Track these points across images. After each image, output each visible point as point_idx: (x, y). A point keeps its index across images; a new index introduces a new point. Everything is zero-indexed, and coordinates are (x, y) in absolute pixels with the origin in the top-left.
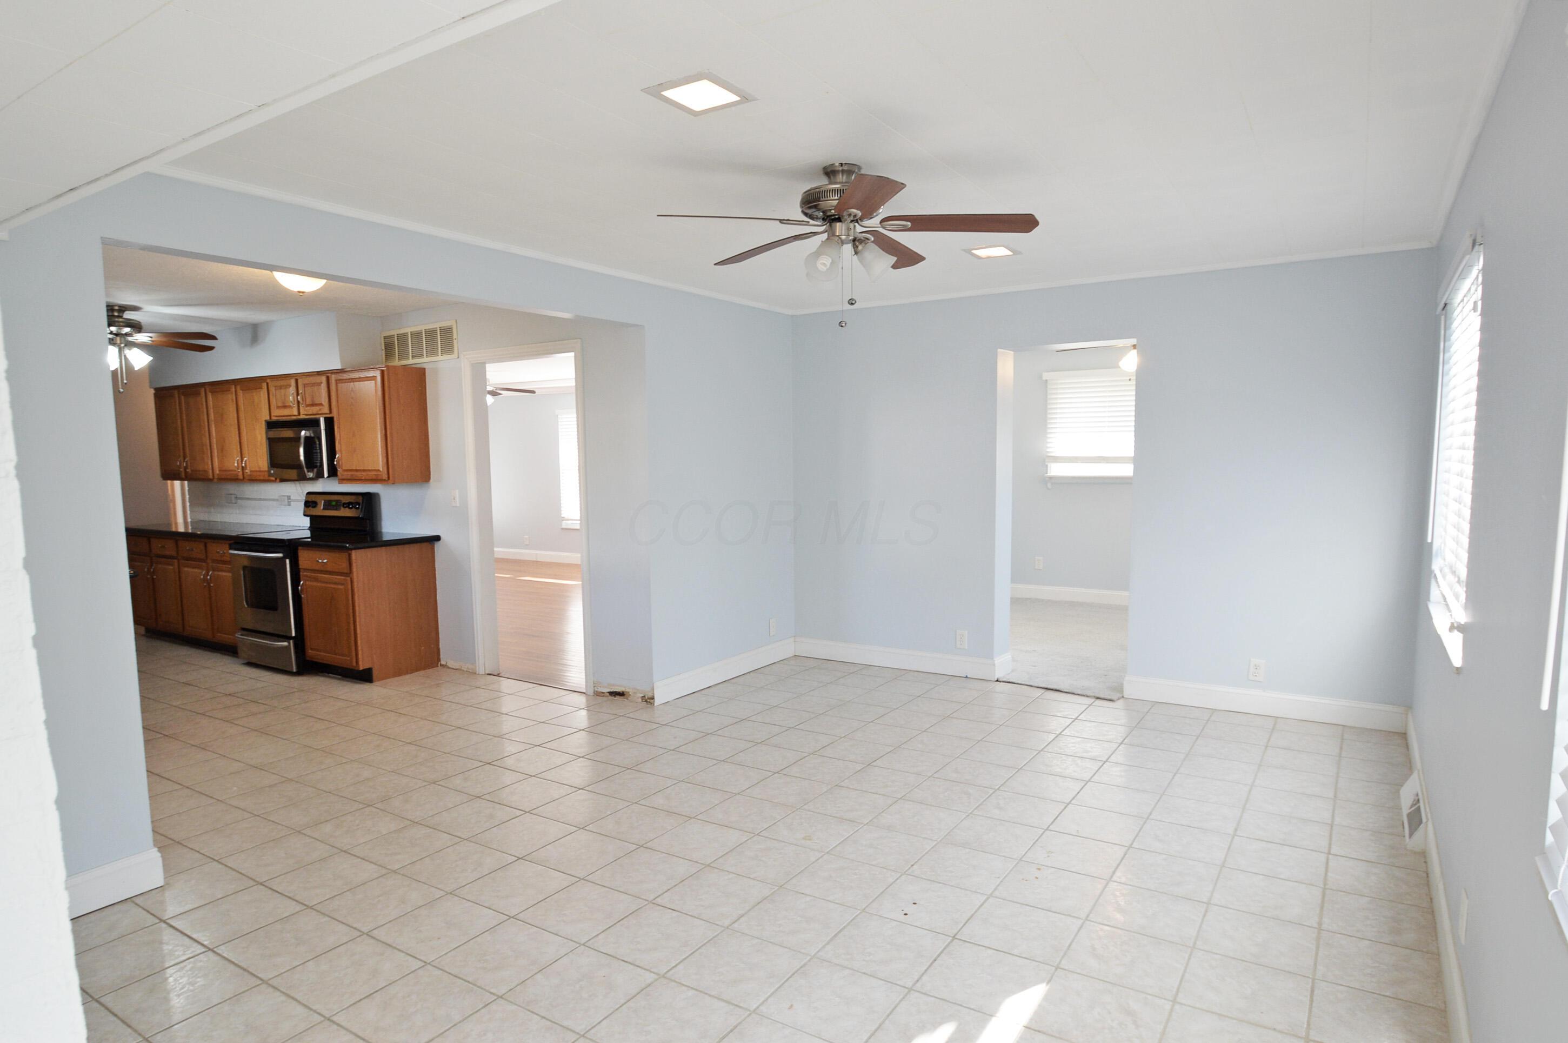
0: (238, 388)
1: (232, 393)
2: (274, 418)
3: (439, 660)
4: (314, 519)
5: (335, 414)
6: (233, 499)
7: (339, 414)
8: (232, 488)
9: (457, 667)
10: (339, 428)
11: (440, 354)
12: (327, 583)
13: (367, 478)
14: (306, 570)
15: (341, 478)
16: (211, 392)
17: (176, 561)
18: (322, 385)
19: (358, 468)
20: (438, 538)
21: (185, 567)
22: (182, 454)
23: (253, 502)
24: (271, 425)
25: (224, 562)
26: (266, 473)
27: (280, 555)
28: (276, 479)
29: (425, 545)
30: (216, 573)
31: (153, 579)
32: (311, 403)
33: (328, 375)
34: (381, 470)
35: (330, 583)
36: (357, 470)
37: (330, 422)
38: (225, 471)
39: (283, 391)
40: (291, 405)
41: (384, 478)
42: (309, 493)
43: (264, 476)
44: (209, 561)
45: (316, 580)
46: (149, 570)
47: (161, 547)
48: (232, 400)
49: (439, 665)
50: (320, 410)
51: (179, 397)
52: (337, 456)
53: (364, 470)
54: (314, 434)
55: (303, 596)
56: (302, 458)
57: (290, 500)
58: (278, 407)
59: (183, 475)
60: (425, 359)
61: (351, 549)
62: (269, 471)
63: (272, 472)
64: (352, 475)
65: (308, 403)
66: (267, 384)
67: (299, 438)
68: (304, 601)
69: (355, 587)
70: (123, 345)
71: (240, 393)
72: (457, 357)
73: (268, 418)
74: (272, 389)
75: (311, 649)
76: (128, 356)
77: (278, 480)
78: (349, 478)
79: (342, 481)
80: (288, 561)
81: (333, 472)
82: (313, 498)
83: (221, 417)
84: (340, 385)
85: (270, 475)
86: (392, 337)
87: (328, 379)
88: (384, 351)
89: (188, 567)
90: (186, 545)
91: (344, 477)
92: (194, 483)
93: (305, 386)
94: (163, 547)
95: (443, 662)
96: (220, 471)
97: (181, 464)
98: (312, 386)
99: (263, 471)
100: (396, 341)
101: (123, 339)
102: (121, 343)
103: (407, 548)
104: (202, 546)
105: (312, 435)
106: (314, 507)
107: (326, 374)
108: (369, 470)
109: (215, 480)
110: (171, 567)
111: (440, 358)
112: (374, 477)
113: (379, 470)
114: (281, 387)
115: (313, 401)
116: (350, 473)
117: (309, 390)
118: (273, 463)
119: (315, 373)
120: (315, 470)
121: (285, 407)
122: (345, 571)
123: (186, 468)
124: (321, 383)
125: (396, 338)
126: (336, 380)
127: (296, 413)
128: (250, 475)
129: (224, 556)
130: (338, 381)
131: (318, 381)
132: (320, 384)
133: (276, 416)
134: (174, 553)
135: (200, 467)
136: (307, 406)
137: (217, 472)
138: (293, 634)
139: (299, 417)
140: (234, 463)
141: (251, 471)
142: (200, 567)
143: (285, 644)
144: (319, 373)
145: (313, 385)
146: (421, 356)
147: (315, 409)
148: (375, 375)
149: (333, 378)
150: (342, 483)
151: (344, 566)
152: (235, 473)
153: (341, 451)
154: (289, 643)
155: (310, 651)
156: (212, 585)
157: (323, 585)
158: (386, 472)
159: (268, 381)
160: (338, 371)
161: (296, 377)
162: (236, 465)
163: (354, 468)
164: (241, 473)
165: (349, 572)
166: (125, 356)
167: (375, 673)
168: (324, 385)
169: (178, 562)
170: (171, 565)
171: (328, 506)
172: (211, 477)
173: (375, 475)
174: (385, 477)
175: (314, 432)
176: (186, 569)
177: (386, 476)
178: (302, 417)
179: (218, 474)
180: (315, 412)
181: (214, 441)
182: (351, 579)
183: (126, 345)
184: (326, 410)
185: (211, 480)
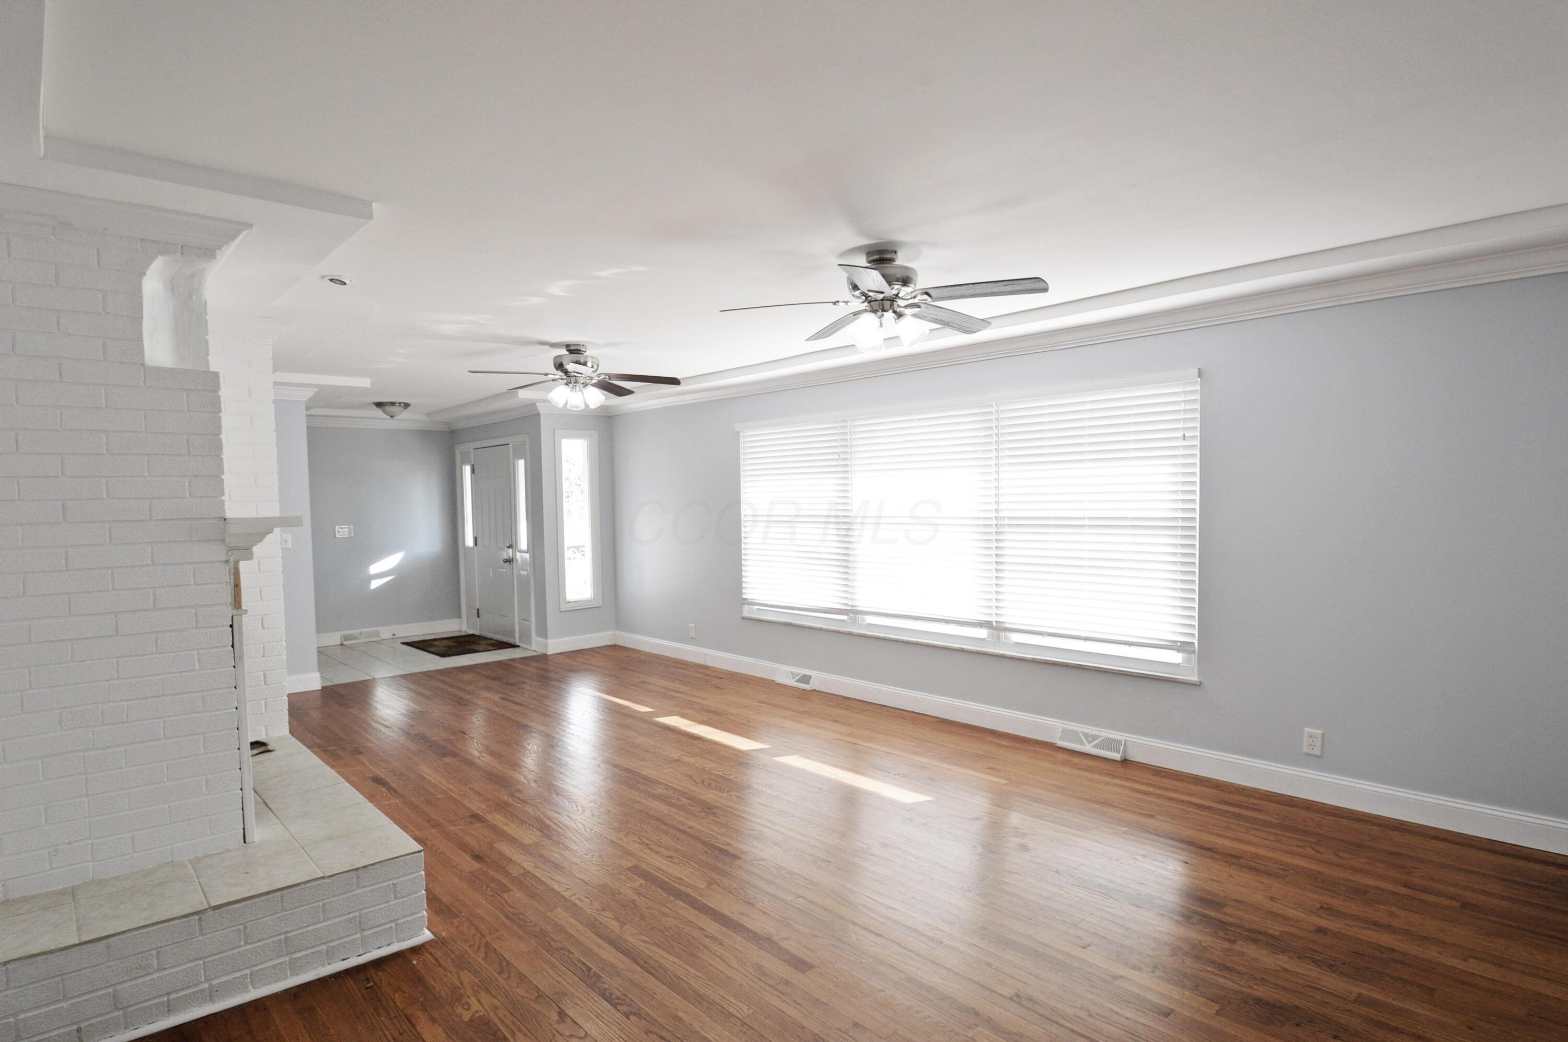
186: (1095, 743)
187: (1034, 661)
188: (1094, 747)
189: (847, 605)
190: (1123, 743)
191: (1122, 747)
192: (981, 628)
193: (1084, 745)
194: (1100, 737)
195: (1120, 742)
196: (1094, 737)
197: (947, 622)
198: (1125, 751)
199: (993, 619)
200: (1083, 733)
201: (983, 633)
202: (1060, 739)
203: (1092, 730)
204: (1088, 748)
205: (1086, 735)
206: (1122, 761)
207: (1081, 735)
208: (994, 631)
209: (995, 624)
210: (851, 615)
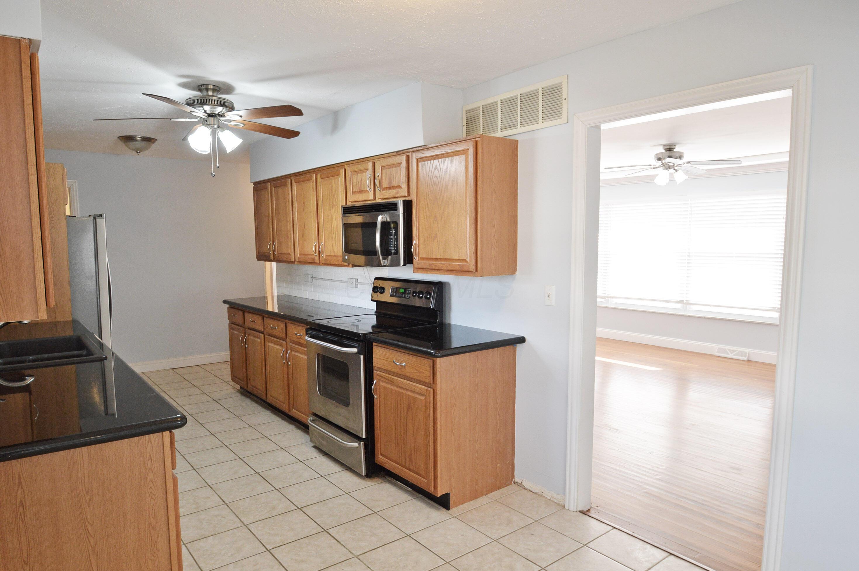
0: (319, 176)
1: (313, 182)
2: (350, 204)
3: (513, 476)
4: (380, 304)
5: (413, 197)
6: (310, 279)
7: (418, 196)
8: (309, 269)
9: (536, 491)
10: (418, 211)
11: (540, 120)
12: (403, 388)
13: (449, 268)
14: (380, 369)
15: (416, 267)
16: (296, 183)
17: (262, 335)
18: (402, 165)
19: (438, 257)
20: (522, 340)
21: (269, 342)
22: (271, 240)
23: (325, 282)
24: (348, 210)
25: (301, 345)
26: (341, 258)
27: (355, 350)
28: (349, 264)
29: (507, 348)
30: (293, 353)
31: (246, 347)
32: (388, 186)
33: (408, 154)
34: (468, 260)
35: (407, 390)
36: (436, 259)
37: (408, 205)
38: (304, 254)
39: (360, 176)
40: (368, 189)
41: (471, 270)
42: (377, 279)
43: (338, 261)
44: (288, 340)
45: (391, 382)
46: (242, 339)
47: (252, 321)
48: (313, 188)
49: (513, 482)
50: (398, 192)
51: (271, 188)
52: (414, 242)
53: (446, 260)
54: (390, 220)
55: (375, 397)
56: (378, 244)
57: (357, 283)
58: (354, 193)
59: (272, 258)
60: (519, 130)
61: (437, 357)
62: (344, 256)
63: (346, 257)
64: (431, 264)
65: (385, 186)
66: (345, 170)
67: (375, 224)
68: (376, 402)
69: (438, 400)
70: (216, 127)
71: (320, 181)
72: (567, 122)
73: (344, 204)
74: (349, 175)
75: (382, 455)
76: (222, 139)
77: (350, 265)
78: (427, 267)
79: (417, 270)
80: (362, 357)
81: (409, 259)
82: (380, 284)
83: (303, 204)
84: (421, 164)
85: (344, 260)
86: (476, 109)
87: (408, 157)
88: (465, 126)
89: (271, 342)
90: (271, 323)
91: (420, 266)
92: (281, 264)
93: (382, 168)
94: (253, 321)
95: (516, 479)
96: (300, 254)
97: (269, 247)
98: (390, 168)
99: (338, 256)
100: (481, 113)
101: (216, 119)
102: (214, 124)
103: (490, 352)
104: (282, 325)
105: (389, 220)
106: (382, 293)
107: (407, 153)
108: (452, 260)
109: (296, 263)
110: (259, 340)
111: (540, 125)
112: (458, 268)
113: (465, 260)
114: (357, 172)
115: (390, 182)
116: (428, 262)
117: (386, 172)
118: (348, 249)
119: (394, 154)
120: (390, 257)
121: (361, 192)
122: (428, 381)
123: (274, 251)
124: (401, 163)
125: (481, 109)
126: (417, 159)
127: (371, 197)
128: (325, 260)
129: (300, 338)
130: (418, 160)
131: (399, 161)
132: (399, 165)
133: (352, 202)
134: (260, 328)
135: (285, 251)
136: (384, 189)
137: (298, 255)
138: (364, 437)
139: (374, 202)
140: (311, 248)
141: (326, 256)
142: (281, 345)
143: (356, 445)
144: (398, 153)
145: (391, 166)
146: (514, 126)
147: (392, 193)
148: (466, 148)
149: (414, 157)
150: (417, 273)
151: (426, 375)
152: (312, 257)
153: (418, 236)
154: (360, 444)
155: (380, 456)
156: (289, 363)
157: (398, 389)
158: (474, 263)
159: (346, 167)
160: (420, 148)
161: (373, 160)
162: (314, 249)
163: (434, 257)
164: (317, 258)
165: (432, 383)
166: (218, 138)
167: (452, 498)
168: (404, 166)
169: (264, 336)
170: (259, 338)
171: (395, 292)
172: (293, 260)
173: (460, 265)
174: (472, 268)
175: (390, 217)
176: (270, 344)
177: (474, 268)
178: (378, 201)
179: (298, 258)
180: (392, 196)
181: (296, 226)
182: (434, 390)
183: (218, 127)
184: (404, 192)
185: (293, 262)
186: (734, 353)
187: (705, 318)
188: (733, 355)
189: (605, 294)
190: (748, 353)
191: (747, 355)
192: (678, 303)
193: (728, 354)
194: (737, 351)
195: (746, 353)
196: (734, 351)
197: (660, 301)
198: (748, 357)
199: (685, 299)
200: (728, 349)
201: (678, 306)
202: (717, 352)
203: (732, 348)
204: (731, 356)
205: (730, 350)
206: (747, 361)
207: (727, 350)
208: (684, 305)
209: (685, 302)
210: (607, 298)
